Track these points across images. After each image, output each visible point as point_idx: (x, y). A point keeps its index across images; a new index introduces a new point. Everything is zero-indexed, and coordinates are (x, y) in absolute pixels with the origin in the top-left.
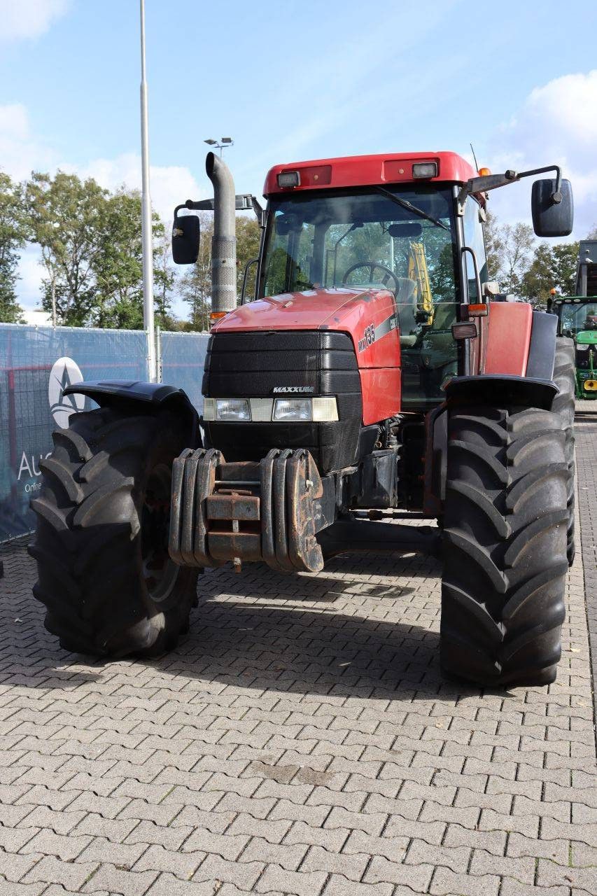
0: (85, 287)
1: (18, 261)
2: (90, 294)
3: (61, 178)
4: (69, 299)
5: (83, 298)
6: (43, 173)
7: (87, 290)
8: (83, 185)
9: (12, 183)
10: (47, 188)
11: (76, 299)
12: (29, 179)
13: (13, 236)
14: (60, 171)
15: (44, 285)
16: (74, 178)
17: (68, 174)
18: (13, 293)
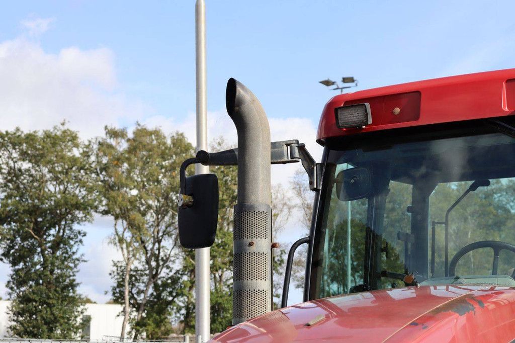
0: (168, 271)
1: (84, 239)
2: (175, 280)
3: (142, 133)
4: (147, 286)
5: (165, 285)
6: (118, 127)
7: (171, 274)
8: (169, 142)
9: (79, 141)
10: (123, 146)
11: (156, 287)
12: (102, 135)
13: (78, 206)
14: (139, 125)
15: (115, 269)
16: (157, 133)
17: (150, 127)
18: (74, 280)
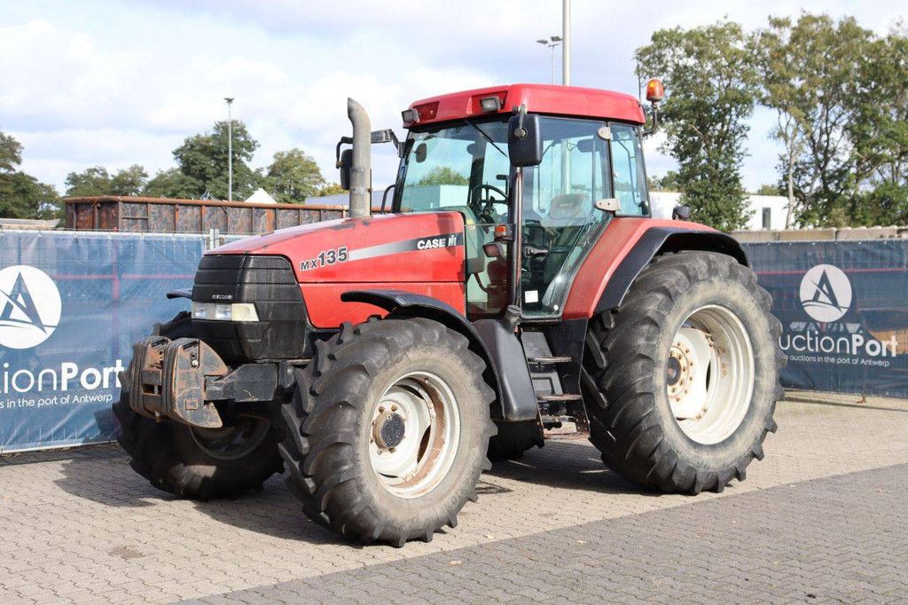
0: (835, 163)
1: (748, 134)
2: (841, 173)
3: (807, 20)
4: (813, 179)
5: (832, 177)
6: (781, 16)
7: (839, 166)
8: (836, 27)
9: (744, 33)
10: (785, 36)
11: (823, 179)
12: (766, 26)
13: (735, 101)
14: (804, 12)
15: (781, 162)
16: (824, 19)
17: (816, 13)
18: (737, 174)
